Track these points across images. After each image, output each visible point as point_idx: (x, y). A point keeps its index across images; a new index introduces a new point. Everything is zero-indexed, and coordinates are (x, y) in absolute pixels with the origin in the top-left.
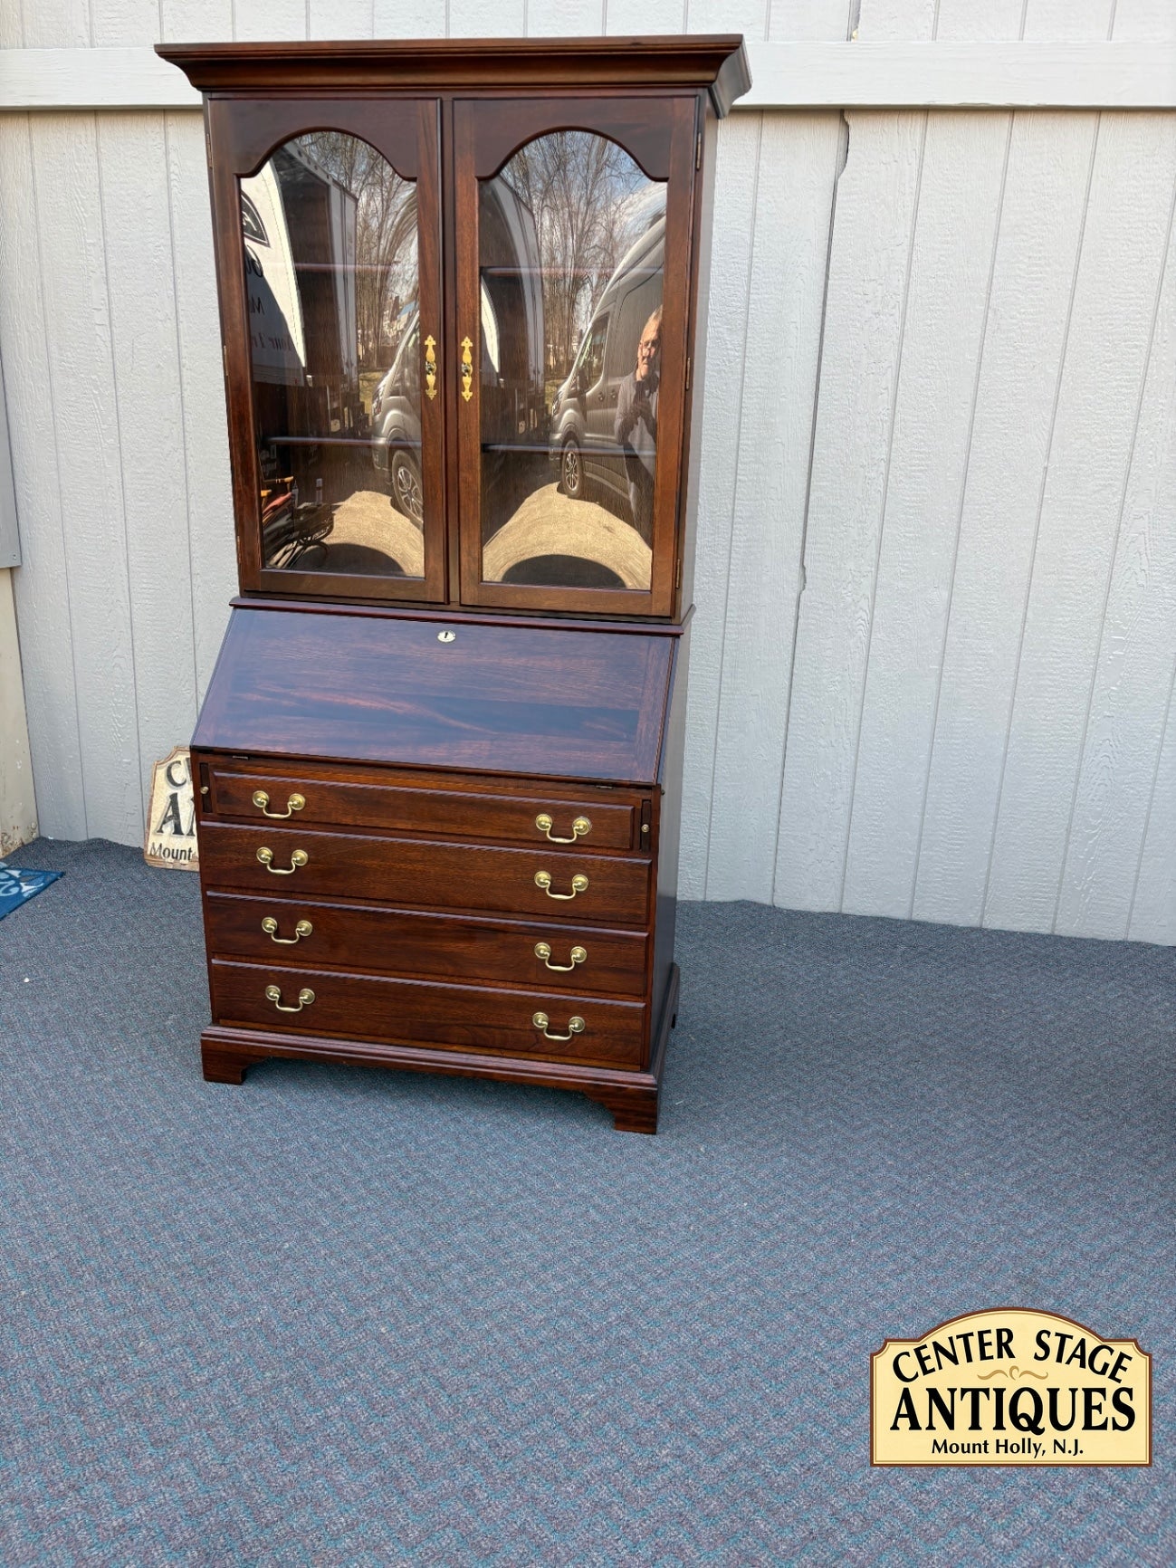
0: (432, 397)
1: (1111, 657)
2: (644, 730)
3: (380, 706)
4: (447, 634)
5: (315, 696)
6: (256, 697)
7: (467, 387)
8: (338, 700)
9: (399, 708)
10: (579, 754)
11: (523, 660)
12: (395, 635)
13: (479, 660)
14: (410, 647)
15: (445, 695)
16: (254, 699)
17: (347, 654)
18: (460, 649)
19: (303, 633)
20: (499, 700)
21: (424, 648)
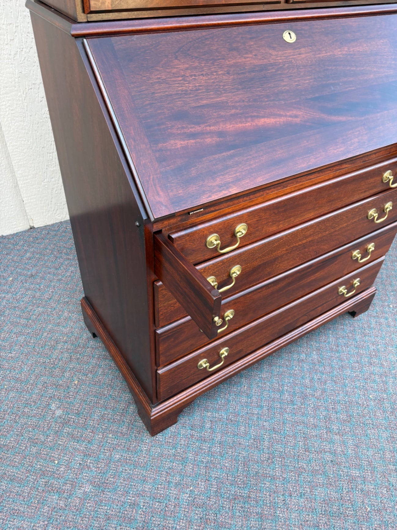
4: (289, 34)
8: (249, 124)
11: (346, 49)
12: (252, 43)
13: (321, 55)
14: (270, 54)
15: (317, 95)
16: (179, 146)
17: (228, 73)
18: (304, 47)
19: (176, 59)
20: (350, 89)
21: (280, 53)
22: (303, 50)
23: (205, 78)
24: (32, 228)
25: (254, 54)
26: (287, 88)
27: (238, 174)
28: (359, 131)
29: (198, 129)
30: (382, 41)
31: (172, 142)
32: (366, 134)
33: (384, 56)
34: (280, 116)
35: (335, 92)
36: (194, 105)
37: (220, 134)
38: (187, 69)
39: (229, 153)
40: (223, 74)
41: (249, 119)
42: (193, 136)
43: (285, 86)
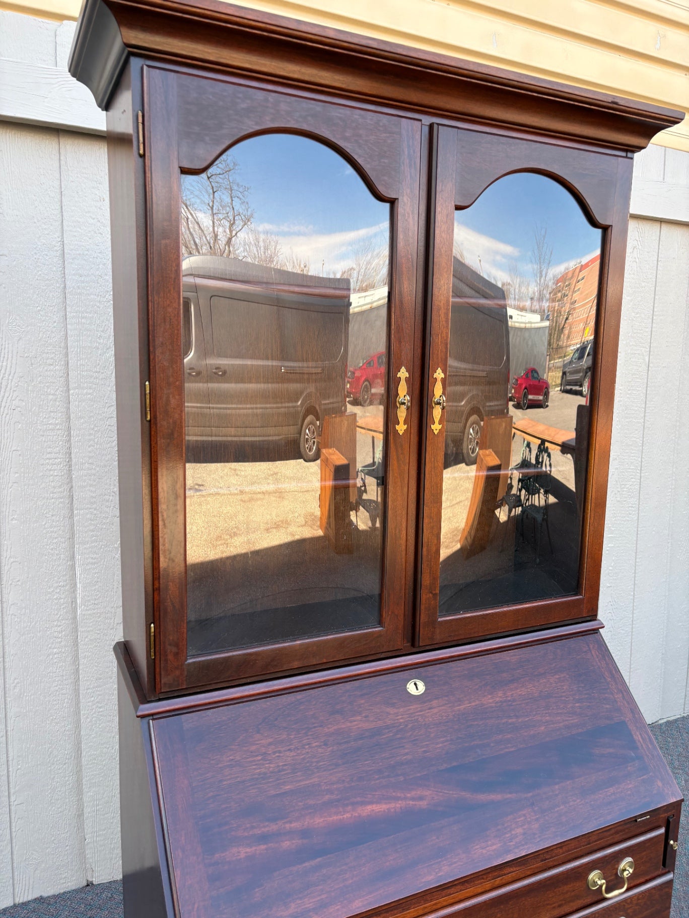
0: (401, 433)
1: (608, 549)
2: (641, 740)
3: (399, 805)
4: (415, 684)
5: (319, 821)
6: (243, 852)
7: (437, 421)
8: (348, 815)
9: (421, 798)
10: (611, 790)
11: (500, 694)
12: (363, 702)
13: (462, 707)
14: (387, 713)
15: (455, 764)
16: (242, 856)
17: (326, 744)
18: (437, 698)
19: (258, 732)
20: (507, 750)
21: (402, 710)
22: (435, 703)
23: (292, 754)
24: (89, 885)
25: (364, 715)
26: (409, 757)
27: (323, 896)
28: (524, 815)
29: (273, 827)
30: (557, 677)
31: (235, 850)
32: (537, 820)
33: (562, 697)
34: (397, 799)
35: (484, 757)
36: (273, 792)
37: (305, 833)
38: (270, 744)
39: (314, 863)
40: (320, 746)
41: (350, 808)
42: (264, 838)
43: (407, 754)
